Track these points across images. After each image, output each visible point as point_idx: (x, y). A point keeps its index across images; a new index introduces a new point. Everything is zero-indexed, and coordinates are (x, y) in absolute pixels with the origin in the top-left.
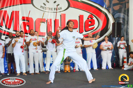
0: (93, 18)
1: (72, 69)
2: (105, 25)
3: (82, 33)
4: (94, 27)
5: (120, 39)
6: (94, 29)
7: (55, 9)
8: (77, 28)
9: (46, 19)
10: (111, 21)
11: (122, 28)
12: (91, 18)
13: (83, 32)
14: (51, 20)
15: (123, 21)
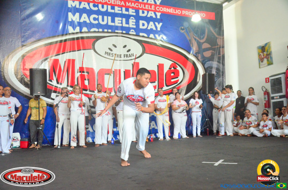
1: (149, 137)
2: (193, 77)
4: (178, 81)
6: (178, 83)
7: (124, 56)
8: (155, 82)
9: (113, 70)
10: (201, 71)
11: (216, 81)
12: (174, 68)
13: (164, 86)
14: (120, 70)
15: (216, 72)
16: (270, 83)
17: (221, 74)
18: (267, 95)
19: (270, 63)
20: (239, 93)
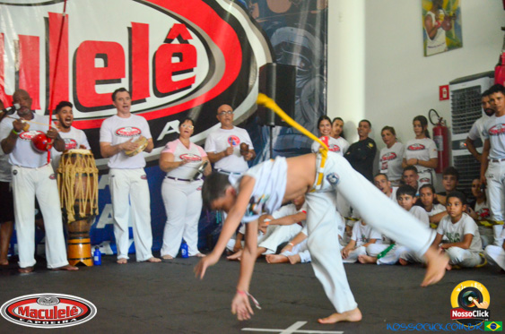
0: (190, 41)
3: (144, 101)
4: (192, 80)
5: (289, 134)
6: (194, 86)
11: (301, 89)
12: (180, 38)
13: (149, 96)
14: (2, 35)
15: (303, 60)
16: (450, 102)
17: (317, 68)
18: (441, 137)
19: (454, 44)
20: (365, 125)
